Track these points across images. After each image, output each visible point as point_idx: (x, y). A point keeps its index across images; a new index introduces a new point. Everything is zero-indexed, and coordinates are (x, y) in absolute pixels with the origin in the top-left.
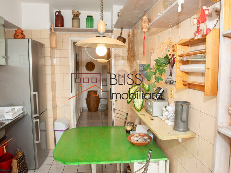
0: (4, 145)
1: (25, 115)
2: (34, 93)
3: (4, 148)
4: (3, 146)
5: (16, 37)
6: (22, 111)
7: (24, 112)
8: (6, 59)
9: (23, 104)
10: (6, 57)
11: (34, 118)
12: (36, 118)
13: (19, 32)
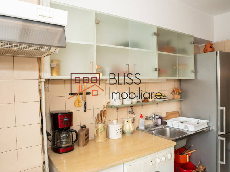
0: (188, 154)
1: (210, 129)
2: (221, 108)
3: (187, 157)
4: (186, 155)
5: (205, 51)
6: (207, 125)
7: (209, 127)
8: (195, 73)
9: (209, 119)
10: (196, 72)
11: (219, 135)
12: (222, 136)
13: (209, 45)
